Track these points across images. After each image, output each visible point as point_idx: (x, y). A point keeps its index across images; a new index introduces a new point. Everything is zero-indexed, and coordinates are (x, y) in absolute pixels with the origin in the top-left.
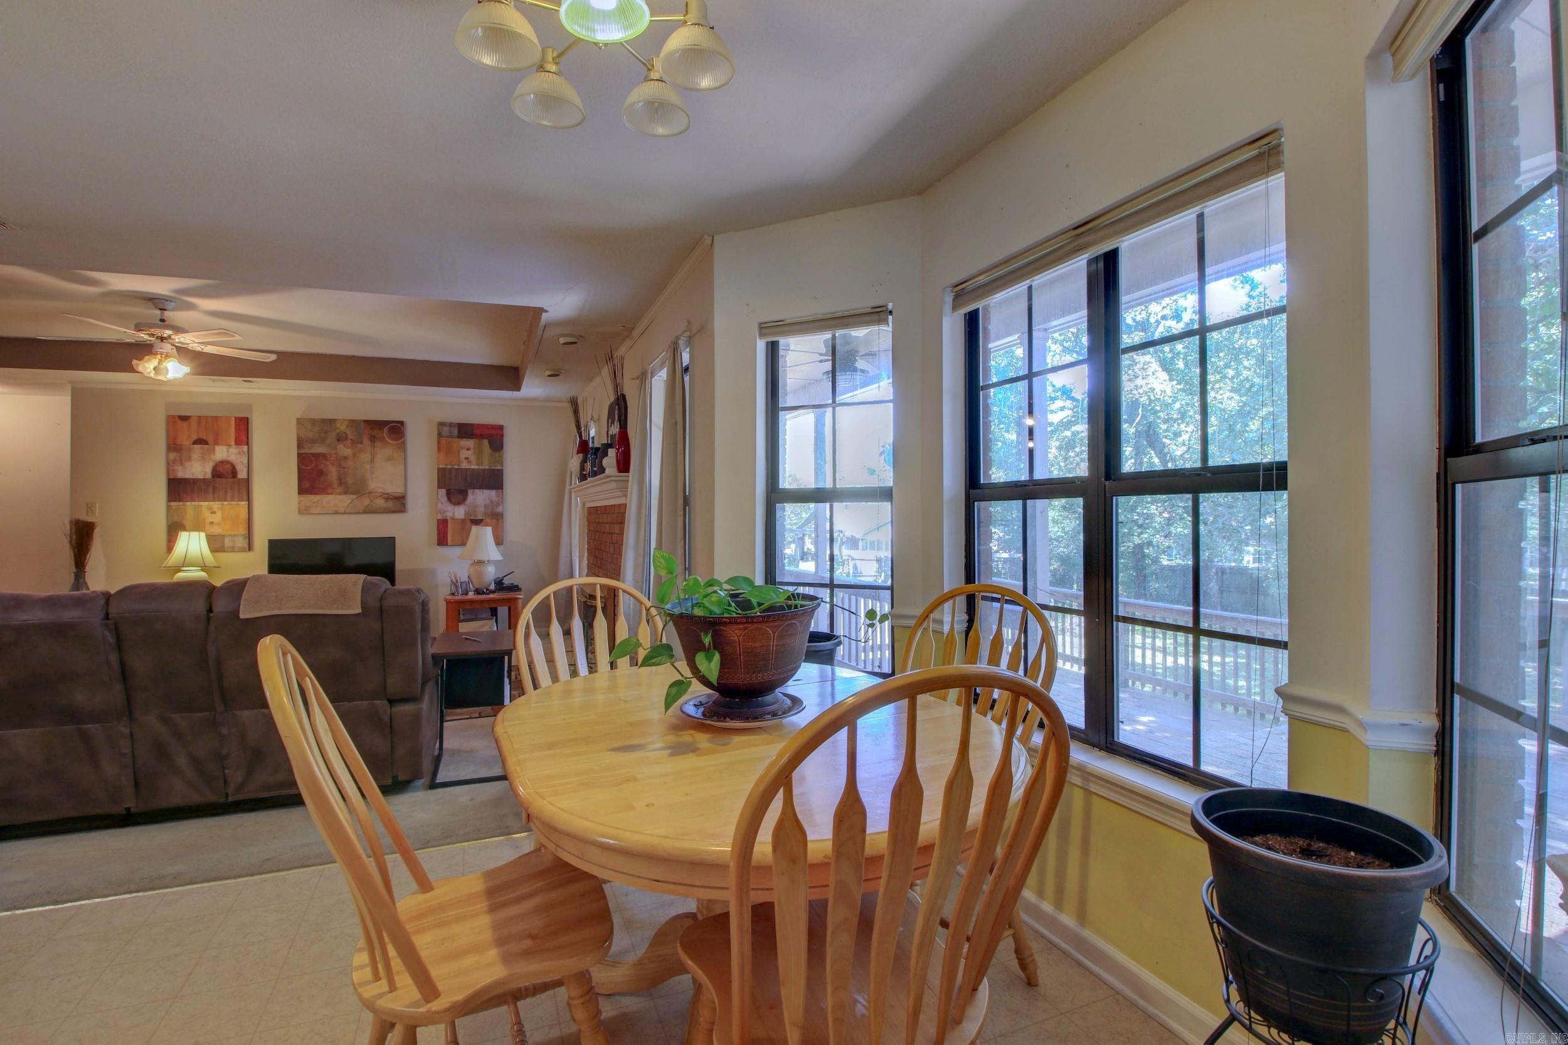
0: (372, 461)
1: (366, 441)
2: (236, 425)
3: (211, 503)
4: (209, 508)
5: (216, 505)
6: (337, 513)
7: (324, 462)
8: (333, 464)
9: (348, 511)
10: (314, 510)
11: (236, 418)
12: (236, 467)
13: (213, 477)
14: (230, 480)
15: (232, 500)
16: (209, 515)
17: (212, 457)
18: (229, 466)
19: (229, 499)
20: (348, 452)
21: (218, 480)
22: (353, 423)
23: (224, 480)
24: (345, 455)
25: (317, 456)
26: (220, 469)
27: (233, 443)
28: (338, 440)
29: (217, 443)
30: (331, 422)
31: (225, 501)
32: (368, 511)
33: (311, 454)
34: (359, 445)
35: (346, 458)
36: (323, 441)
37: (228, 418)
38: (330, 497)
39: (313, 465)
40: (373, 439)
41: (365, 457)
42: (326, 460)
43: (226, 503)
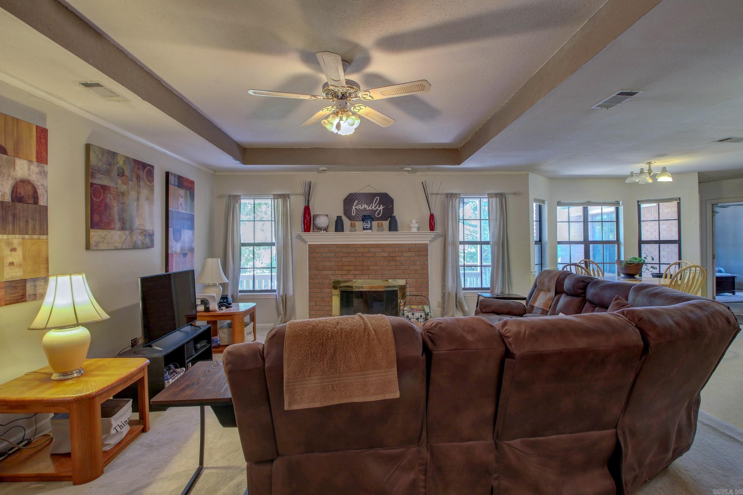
0: (138, 200)
1: (135, 179)
2: (37, 137)
3: (10, 236)
4: (9, 244)
5: (16, 239)
6: (116, 249)
7: (109, 195)
8: (115, 199)
9: (124, 247)
10: (102, 246)
11: (37, 127)
12: (38, 190)
13: (13, 201)
14: (32, 207)
15: (34, 233)
16: (9, 252)
17: (13, 173)
18: (30, 187)
19: (30, 232)
20: (123, 188)
21: (19, 205)
22: (127, 159)
23: (25, 205)
24: (122, 191)
25: (105, 188)
26: (21, 191)
27: (34, 160)
28: (118, 175)
29: (17, 154)
30: (113, 155)
31: (27, 234)
32: (135, 247)
33: (100, 185)
34: (131, 182)
35: (123, 194)
36: (107, 173)
37: (29, 125)
38: (113, 232)
39: (102, 198)
40: (138, 178)
41: (133, 194)
42: (110, 194)
43: (27, 237)
